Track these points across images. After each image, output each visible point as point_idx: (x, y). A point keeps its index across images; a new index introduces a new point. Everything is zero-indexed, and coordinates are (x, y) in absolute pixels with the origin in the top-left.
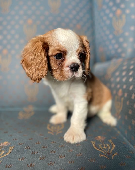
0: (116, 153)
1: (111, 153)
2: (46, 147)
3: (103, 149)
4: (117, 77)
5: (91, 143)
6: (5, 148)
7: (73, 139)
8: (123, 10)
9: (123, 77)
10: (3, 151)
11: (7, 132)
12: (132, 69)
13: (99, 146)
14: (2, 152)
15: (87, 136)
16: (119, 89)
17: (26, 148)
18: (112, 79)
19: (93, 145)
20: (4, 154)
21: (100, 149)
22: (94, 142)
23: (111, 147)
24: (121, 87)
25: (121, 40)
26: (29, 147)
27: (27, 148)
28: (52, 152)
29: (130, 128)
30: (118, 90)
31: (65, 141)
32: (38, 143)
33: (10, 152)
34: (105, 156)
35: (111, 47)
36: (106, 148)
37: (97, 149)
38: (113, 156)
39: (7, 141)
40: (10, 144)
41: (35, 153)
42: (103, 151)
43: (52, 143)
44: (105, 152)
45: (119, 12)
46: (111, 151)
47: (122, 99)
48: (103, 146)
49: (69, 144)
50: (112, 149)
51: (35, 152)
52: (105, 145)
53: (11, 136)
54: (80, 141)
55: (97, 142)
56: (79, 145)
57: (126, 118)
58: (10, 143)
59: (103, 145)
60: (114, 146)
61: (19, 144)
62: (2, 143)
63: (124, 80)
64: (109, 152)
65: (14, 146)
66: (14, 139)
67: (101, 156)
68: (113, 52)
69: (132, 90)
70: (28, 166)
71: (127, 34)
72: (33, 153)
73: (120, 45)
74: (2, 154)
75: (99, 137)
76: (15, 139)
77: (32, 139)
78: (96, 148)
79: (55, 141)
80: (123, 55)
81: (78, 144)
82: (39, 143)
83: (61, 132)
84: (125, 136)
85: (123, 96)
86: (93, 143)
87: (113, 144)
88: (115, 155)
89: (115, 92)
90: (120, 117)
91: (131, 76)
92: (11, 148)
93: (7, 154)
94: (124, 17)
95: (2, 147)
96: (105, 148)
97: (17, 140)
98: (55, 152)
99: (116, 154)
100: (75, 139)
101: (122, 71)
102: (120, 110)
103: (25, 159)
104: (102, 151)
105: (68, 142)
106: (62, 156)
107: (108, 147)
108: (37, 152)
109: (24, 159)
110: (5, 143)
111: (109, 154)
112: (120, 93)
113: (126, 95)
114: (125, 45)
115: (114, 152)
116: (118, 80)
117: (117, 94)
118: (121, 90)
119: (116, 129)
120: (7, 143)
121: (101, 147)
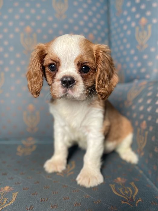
0: (140, 199)
1: (134, 199)
2: (57, 193)
3: (125, 195)
4: (140, 104)
5: (110, 187)
6: (8, 195)
7: (89, 182)
9: (149, 105)
10: (6, 198)
11: (5, 174)
13: (119, 190)
15: (104, 178)
16: (143, 120)
17: (33, 194)
18: (134, 107)
19: (113, 189)
21: (121, 194)
22: (114, 186)
23: (134, 191)
24: (145, 118)
25: (145, 57)
26: (36, 193)
28: (64, 199)
30: (141, 121)
31: (79, 185)
32: (46, 187)
33: (14, 199)
34: (127, 203)
36: (128, 193)
37: (118, 194)
38: (137, 203)
39: (8, 186)
40: (12, 189)
42: (125, 196)
43: (63, 187)
44: (127, 198)
45: (143, 20)
46: (134, 197)
47: (147, 133)
48: (124, 190)
49: (84, 188)
50: (135, 194)
51: (44, 199)
52: (127, 189)
53: (12, 178)
54: (97, 185)
55: (117, 186)
56: (96, 189)
57: (151, 156)
58: (13, 188)
59: (125, 189)
60: (137, 190)
61: (24, 189)
62: (2, 188)
63: (149, 109)
64: (132, 197)
65: (18, 192)
66: (17, 183)
67: (123, 202)
71: (153, 50)
72: (42, 201)
73: (144, 63)
75: (119, 179)
76: (18, 183)
77: (38, 182)
78: (116, 193)
79: (66, 185)
80: (148, 76)
81: (94, 188)
83: (72, 173)
84: (148, 177)
85: (147, 129)
86: (112, 186)
87: (136, 188)
88: (138, 201)
89: (137, 123)
90: (143, 154)
92: (14, 194)
94: (149, 27)
95: (4, 193)
96: (126, 192)
97: (20, 184)
98: (68, 198)
100: (91, 182)
101: (147, 98)
102: (143, 146)
103: (33, 208)
104: (124, 197)
105: (83, 186)
106: (77, 203)
107: (130, 192)
110: (7, 188)
111: (132, 200)
112: (144, 125)
113: (151, 129)
114: (150, 64)
115: (137, 197)
116: (141, 108)
117: (139, 126)
118: (144, 122)
119: (137, 168)
120: (9, 189)
121: (121, 192)
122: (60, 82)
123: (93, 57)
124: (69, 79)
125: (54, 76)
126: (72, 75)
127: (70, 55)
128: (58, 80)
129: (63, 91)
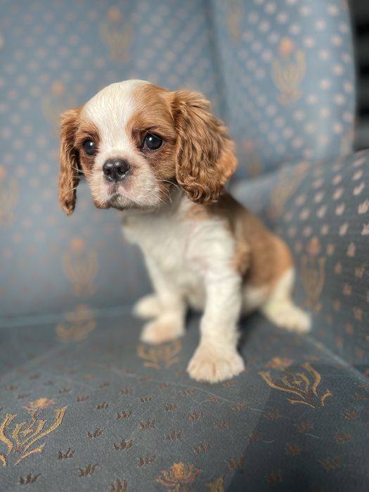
0: (328, 391)
1: (315, 393)
2: (150, 399)
3: (294, 387)
4: (301, 208)
5: (260, 377)
6: (45, 414)
7: (214, 371)
8: (298, 40)
9: (318, 206)
10: (41, 421)
11: (36, 377)
12: (340, 185)
13: (281, 381)
14: (40, 425)
15: (246, 362)
16: (310, 238)
17: (99, 408)
18: (289, 217)
19: (267, 381)
20: (44, 429)
21: (287, 387)
22: (268, 374)
23: (312, 380)
24: (316, 232)
25: (299, 116)
26: (105, 405)
27: (103, 407)
28: (167, 409)
29: (349, 329)
30: (306, 241)
32: (125, 391)
33: (59, 421)
34: (301, 402)
35: (273, 137)
36: (301, 384)
37: (279, 388)
38: (322, 400)
39: (43, 397)
40: (54, 403)
41: (125, 416)
42: (294, 390)
43: (161, 387)
44: (300, 392)
45: (287, 45)
46: (314, 388)
47: (322, 261)
48: (290, 379)
49: (205, 384)
50: (316, 384)
51: (123, 413)
52: (297, 376)
53: (51, 383)
54: (231, 376)
55: (275, 373)
56: (231, 384)
57: (337, 305)
58: (54, 401)
59: (291, 377)
60: (318, 377)
61: (78, 400)
62: (32, 403)
63: (321, 213)
64: (311, 390)
65: (66, 407)
66: (62, 390)
67: (293, 402)
68: (281, 149)
69: (347, 236)
70: (117, 448)
71: (312, 99)
72: (119, 416)
73: (298, 128)
74: (40, 428)
75: (277, 361)
76: (65, 390)
77: (106, 384)
78: (275, 387)
79: (167, 383)
80: (308, 153)
82: (127, 392)
83: (176, 360)
85: (323, 253)
86: (265, 376)
87: (316, 373)
88: (325, 396)
89: (298, 247)
90: (319, 307)
91: (339, 202)
92: (58, 410)
93: (53, 428)
94: (300, 56)
95: (36, 412)
96: (297, 382)
97: (70, 392)
98: (175, 407)
99: (328, 394)
100: (218, 372)
101: (312, 193)
102: (319, 289)
103: (103, 433)
104: (293, 392)
105: (202, 380)
106: (194, 413)
107: (304, 381)
108: (131, 413)
109: (100, 433)
110: (41, 402)
111: (311, 395)
112: (314, 246)
113: (330, 250)
114: (310, 128)
115: (321, 390)
116: (305, 215)
117: (305, 252)
118: (315, 241)
120: (47, 402)
121: (286, 383)
122: (102, 173)
123: (168, 116)
124: (117, 164)
125: (93, 163)
126: (122, 156)
127: (115, 116)
128: (99, 170)
129: (109, 190)
